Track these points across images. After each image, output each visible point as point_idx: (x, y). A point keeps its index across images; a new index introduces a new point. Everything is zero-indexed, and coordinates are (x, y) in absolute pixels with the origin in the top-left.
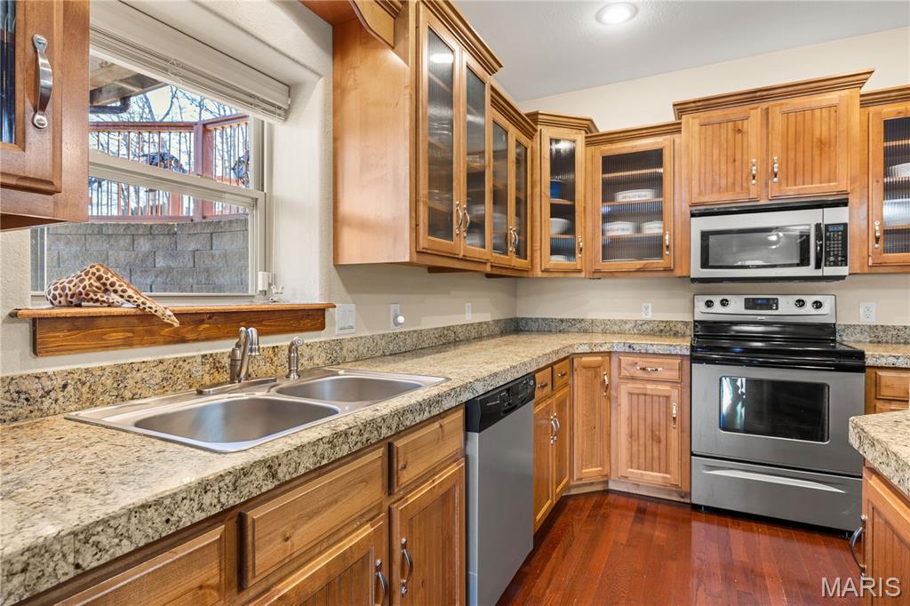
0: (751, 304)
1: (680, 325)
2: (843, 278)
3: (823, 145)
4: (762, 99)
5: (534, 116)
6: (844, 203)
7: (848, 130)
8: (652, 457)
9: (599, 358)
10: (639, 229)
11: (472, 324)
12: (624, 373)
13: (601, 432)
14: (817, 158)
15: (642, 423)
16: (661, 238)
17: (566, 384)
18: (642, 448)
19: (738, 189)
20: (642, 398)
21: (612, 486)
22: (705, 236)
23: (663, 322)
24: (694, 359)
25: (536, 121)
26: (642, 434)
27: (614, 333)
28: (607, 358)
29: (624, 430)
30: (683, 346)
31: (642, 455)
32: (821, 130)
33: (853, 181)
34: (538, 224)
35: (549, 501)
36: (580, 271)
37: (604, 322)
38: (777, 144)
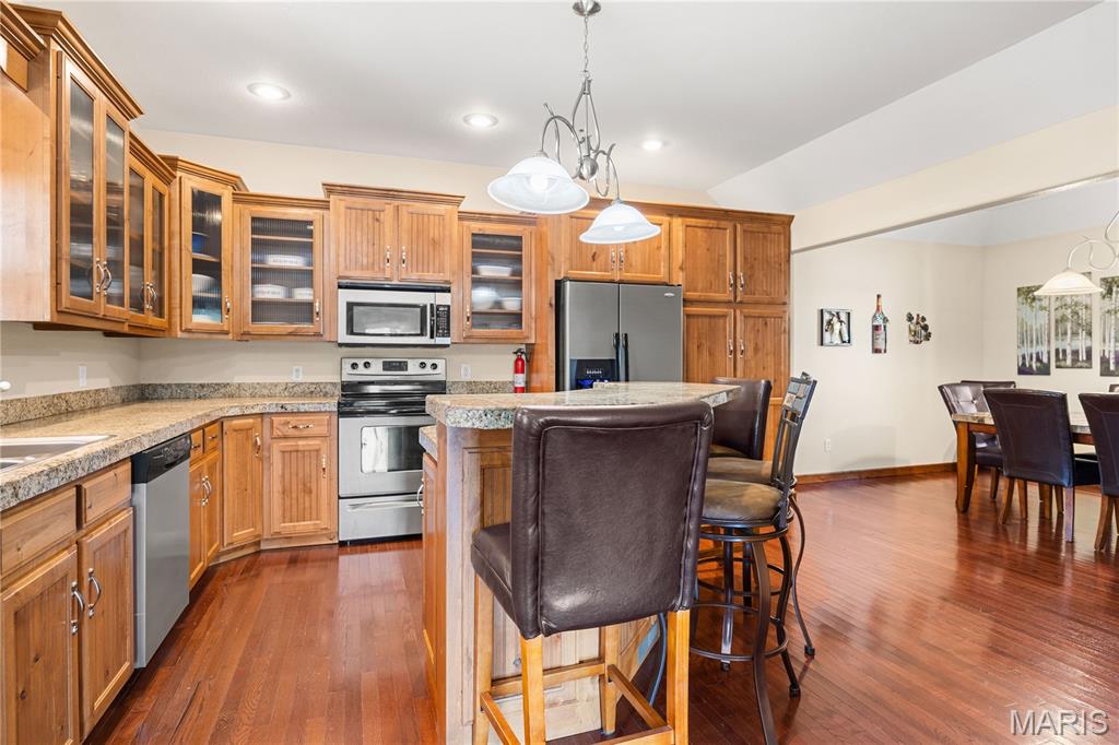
0: (388, 366)
1: (329, 386)
2: (447, 346)
3: (435, 243)
4: (394, 197)
5: (173, 162)
6: (448, 290)
7: (451, 236)
8: (304, 508)
9: (251, 421)
10: (290, 294)
11: (88, 392)
12: (277, 433)
13: (252, 494)
14: (431, 253)
15: (294, 478)
16: (311, 305)
17: (214, 449)
18: (294, 502)
19: (376, 268)
20: (294, 454)
21: (264, 546)
22: (350, 306)
23: (312, 383)
24: (342, 414)
25: (175, 167)
26: (294, 488)
27: (264, 396)
28: (259, 419)
29: (277, 487)
30: (331, 405)
31: (294, 509)
32: (434, 232)
33: (453, 274)
34: (177, 279)
35: (202, 564)
36: (227, 333)
37: (252, 386)
38: (405, 237)
